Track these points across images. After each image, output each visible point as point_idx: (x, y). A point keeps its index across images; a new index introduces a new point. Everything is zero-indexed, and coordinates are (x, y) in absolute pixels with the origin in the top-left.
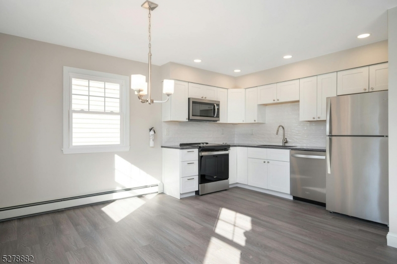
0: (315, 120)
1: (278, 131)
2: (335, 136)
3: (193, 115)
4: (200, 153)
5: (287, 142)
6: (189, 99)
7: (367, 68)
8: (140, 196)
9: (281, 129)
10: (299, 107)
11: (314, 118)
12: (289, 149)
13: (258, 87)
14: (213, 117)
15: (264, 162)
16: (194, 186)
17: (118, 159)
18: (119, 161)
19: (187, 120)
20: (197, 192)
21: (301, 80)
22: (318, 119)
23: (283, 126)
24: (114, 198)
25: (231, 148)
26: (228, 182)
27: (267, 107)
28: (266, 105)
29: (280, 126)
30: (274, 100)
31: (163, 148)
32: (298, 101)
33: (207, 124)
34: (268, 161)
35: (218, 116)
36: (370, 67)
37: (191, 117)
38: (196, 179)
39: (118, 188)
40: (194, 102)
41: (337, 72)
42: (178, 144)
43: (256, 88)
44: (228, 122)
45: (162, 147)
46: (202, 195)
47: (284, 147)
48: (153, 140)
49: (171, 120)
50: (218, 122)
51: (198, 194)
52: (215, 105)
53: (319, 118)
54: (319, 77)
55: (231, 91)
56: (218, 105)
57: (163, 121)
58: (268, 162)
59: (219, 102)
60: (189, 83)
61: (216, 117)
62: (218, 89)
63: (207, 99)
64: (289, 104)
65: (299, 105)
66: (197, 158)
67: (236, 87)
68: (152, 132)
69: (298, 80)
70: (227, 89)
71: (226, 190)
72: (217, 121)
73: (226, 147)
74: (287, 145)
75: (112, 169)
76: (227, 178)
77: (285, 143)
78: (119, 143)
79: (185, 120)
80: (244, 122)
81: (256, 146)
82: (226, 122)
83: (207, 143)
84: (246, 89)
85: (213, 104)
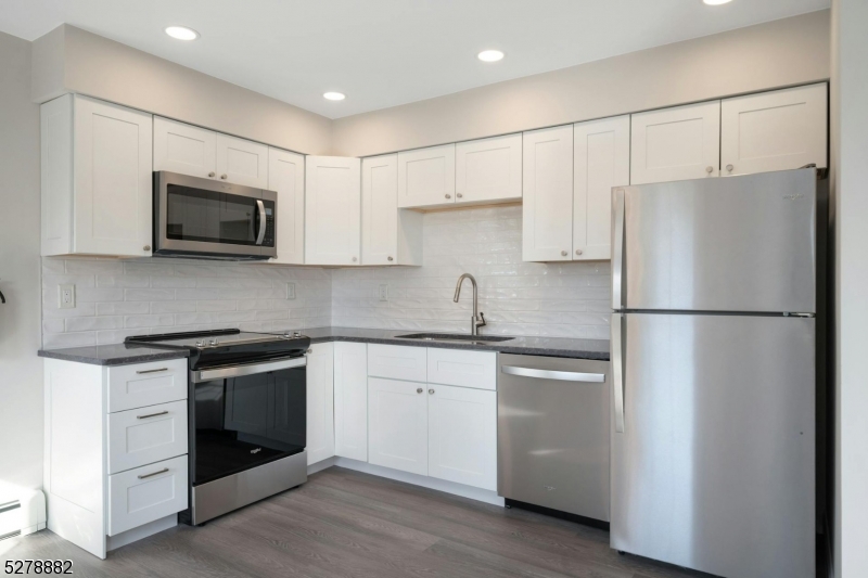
0: (569, 258)
1: (459, 290)
3: (170, 237)
4: (194, 373)
5: (484, 324)
6: (156, 176)
7: (715, 106)
9: (467, 283)
10: (521, 218)
11: (564, 254)
12: (494, 349)
13: (400, 155)
14: (253, 243)
15: (419, 391)
16: (173, 494)
19: (150, 253)
20: (184, 517)
21: (526, 136)
22: (576, 258)
23: (473, 275)
25: (313, 346)
26: (304, 460)
27: (427, 217)
28: (422, 211)
29: (464, 276)
30: (448, 197)
31: (48, 361)
32: (518, 202)
33: (237, 265)
34: (431, 387)
35: (270, 240)
36: (725, 103)
37: (165, 243)
38: (180, 469)
41: (630, 114)
43: (394, 157)
44: (309, 262)
45: (42, 353)
46: (203, 524)
47: (478, 340)
49: (75, 251)
50: (270, 261)
51: (189, 522)
52: (260, 202)
53: (579, 253)
54: (579, 129)
55: (314, 161)
56: (270, 205)
57: (45, 252)
58: (431, 392)
59: (275, 194)
60: (157, 120)
61: (264, 244)
62: (272, 150)
63: (228, 181)
64: (490, 211)
65: (521, 212)
67: (332, 152)
69: (519, 137)
70: (305, 155)
71: (297, 487)
72: (267, 258)
73: (296, 346)
74: (484, 332)
76: (299, 446)
77: (478, 326)
79: (140, 252)
80: (357, 263)
81: (392, 338)
82: (301, 263)
83: (236, 332)
84: (365, 161)
85: (252, 201)
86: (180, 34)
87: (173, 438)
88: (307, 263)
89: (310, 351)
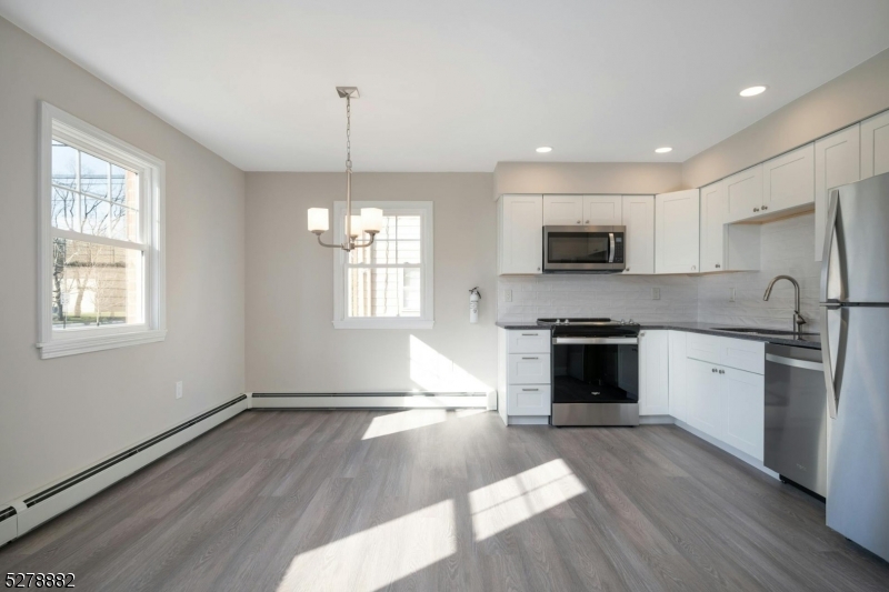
1: (769, 290)
2: (858, 304)
3: (549, 262)
4: (554, 339)
5: (804, 322)
6: (544, 228)
8: (451, 410)
12: (763, 340)
13: (724, 181)
14: (605, 262)
15: (714, 371)
17: (414, 342)
18: (416, 346)
19: (542, 272)
24: (405, 405)
25: (642, 331)
26: (637, 410)
29: (779, 278)
30: (755, 210)
34: (722, 368)
35: (620, 256)
37: (548, 266)
39: (415, 391)
40: (551, 235)
42: (533, 321)
43: (721, 183)
45: (498, 324)
46: (561, 427)
48: (475, 311)
50: (624, 273)
51: (551, 423)
52: (611, 235)
55: (662, 197)
56: (620, 235)
57: (499, 274)
58: (721, 372)
59: (625, 227)
60: (546, 197)
61: (615, 261)
62: (626, 198)
63: (591, 224)
66: (547, 349)
67: (681, 187)
68: (474, 297)
70: (655, 195)
71: (632, 427)
72: (621, 271)
73: (632, 330)
75: (405, 358)
76: (633, 399)
78: (418, 315)
79: (535, 271)
80: (697, 271)
81: (707, 329)
82: (651, 273)
83: (608, 320)
84: (703, 190)
85: (606, 235)
86: (544, 150)
87: (542, 372)
88: (657, 273)
89: (643, 335)
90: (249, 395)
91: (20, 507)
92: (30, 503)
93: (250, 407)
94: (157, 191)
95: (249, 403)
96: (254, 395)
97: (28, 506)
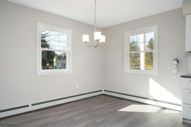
48: (176, 69)
90: (103, 90)
91: (30, 105)
92: (33, 105)
93: (103, 93)
94: (70, 37)
95: (103, 92)
96: (105, 91)
97: (32, 106)
